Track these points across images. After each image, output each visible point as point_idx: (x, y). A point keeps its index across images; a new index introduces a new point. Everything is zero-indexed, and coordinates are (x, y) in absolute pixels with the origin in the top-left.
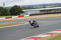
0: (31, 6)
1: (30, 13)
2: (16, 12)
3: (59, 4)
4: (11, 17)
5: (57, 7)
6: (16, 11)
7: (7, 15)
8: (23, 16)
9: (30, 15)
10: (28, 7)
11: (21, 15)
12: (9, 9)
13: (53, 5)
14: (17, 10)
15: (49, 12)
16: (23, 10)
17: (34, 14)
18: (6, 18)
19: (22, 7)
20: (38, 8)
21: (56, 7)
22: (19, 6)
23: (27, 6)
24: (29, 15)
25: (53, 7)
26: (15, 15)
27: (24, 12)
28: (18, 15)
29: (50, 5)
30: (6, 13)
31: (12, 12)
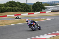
0: (53, 3)
2: (38, 8)
4: (34, 13)
7: (29, 11)
8: (45, 12)
9: (52, 11)
11: (43, 11)
12: (32, 5)
14: (39, 6)
16: (45, 7)
17: (56, 10)
18: (29, 14)
19: (44, 4)
22: (41, 3)
23: (49, 3)
26: (37, 11)
27: (46, 8)
28: (40, 11)
30: (28, 9)
31: (35, 8)
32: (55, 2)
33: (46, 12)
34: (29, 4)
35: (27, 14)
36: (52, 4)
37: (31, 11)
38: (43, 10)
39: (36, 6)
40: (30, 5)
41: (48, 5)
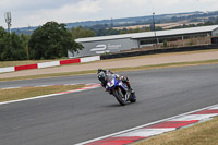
0: (106, 25)
1: (102, 49)
2: (53, 46)
3: (205, 15)
4: (36, 66)
5: (199, 25)
6: (52, 42)
8: (79, 61)
9: (103, 57)
10: (96, 26)
11: (71, 56)
12: (29, 35)
13: (184, 18)
15: (169, 43)
16: (77, 41)
17: (118, 51)
18: (17, 69)
19: (73, 29)
20: (131, 31)
21: (194, 26)
22: (63, 25)
23: (91, 25)
24: (98, 58)
25: (185, 27)
26: (49, 57)
27: (80, 46)
28: (60, 57)
29: (174, 19)
30: (15, 52)
31: (39, 47)
32: (115, 23)
33: (82, 60)
34: (18, 30)
35: (13, 69)
36: (101, 29)
37: (26, 59)
38: (69, 53)
39: (42, 38)
40: (20, 35)
41: (87, 32)
